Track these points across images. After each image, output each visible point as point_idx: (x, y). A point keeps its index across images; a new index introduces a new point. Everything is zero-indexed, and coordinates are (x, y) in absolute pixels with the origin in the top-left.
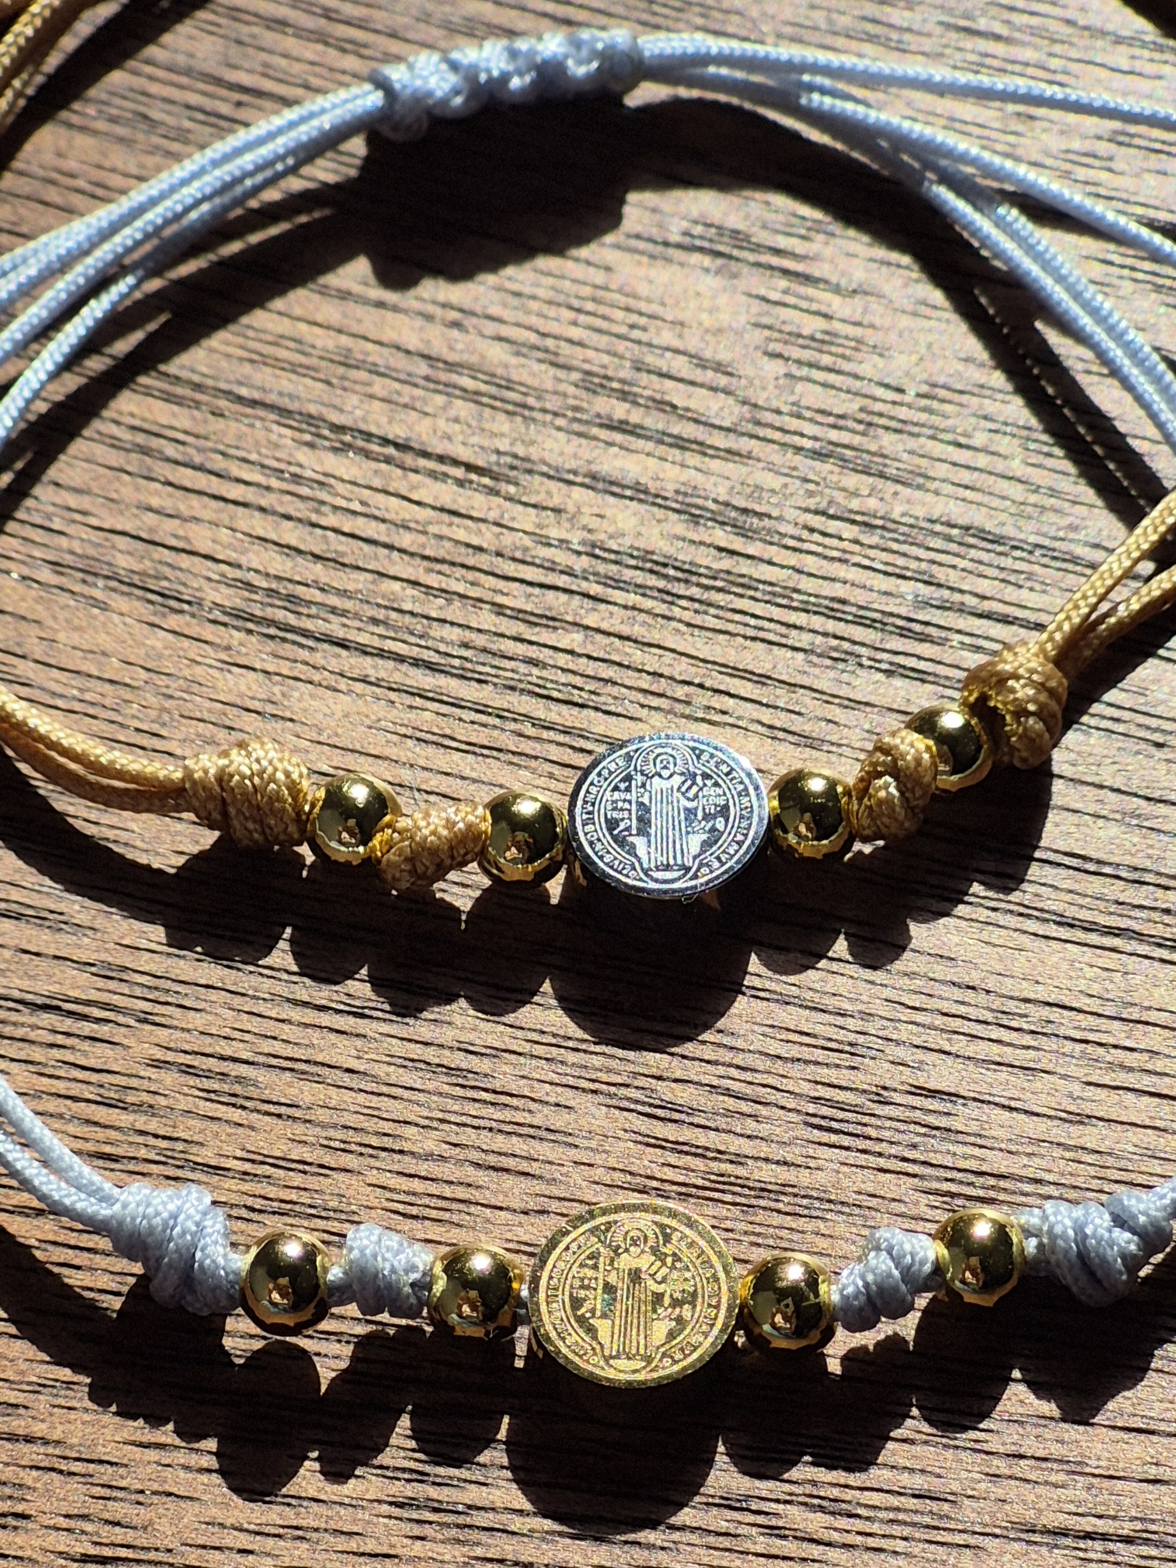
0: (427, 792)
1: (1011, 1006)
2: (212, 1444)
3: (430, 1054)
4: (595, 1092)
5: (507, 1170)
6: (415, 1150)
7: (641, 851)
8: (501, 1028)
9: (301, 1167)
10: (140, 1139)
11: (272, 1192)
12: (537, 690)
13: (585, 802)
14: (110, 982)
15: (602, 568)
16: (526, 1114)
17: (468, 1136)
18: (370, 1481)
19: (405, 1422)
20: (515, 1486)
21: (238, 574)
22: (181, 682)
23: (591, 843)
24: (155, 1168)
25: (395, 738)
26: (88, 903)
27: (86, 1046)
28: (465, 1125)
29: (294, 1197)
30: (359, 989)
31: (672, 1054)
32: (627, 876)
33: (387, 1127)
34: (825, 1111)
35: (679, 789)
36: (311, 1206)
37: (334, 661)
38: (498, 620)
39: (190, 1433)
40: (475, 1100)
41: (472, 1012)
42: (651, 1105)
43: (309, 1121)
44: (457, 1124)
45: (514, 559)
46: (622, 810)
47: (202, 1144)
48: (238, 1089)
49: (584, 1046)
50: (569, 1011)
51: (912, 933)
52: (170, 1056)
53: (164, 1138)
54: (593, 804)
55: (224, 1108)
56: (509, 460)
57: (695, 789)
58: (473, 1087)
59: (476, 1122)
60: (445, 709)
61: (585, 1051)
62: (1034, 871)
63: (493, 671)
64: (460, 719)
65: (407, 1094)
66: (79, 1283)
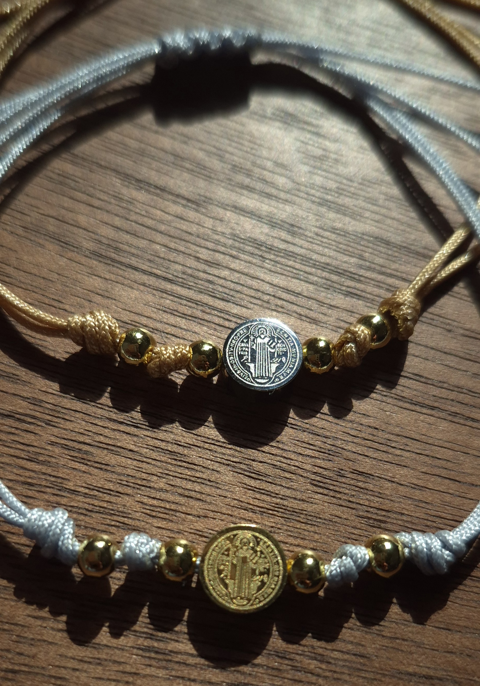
0: (167, 333)
1: (392, 437)
2: (64, 618)
3: (163, 445)
4: (228, 465)
5: (192, 498)
6: (155, 486)
7: (252, 370)
8: (192, 436)
9: (108, 492)
10: (43, 477)
11: (96, 502)
12: (211, 294)
13: (230, 347)
14: (36, 407)
15: (237, 244)
16: (201, 473)
17: (178, 482)
18: (130, 638)
19: (145, 610)
20: (189, 642)
21: (97, 237)
22: (72, 280)
23: (232, 365)
24: (48, 490)
25: (155, 310)
26: (29, 372)
27: (23, 434)
28: (176, 477)
29: (105, 505)
30: (136, 415)
31: (259, 450)
32: (246, 380)
33: (144, 476)
34: (318, 478)
35: (268, 342)
36: (112, 510)
37: (132, 276)
38: (196, 263)
39: (55, 613)
40: (180, 466)
41: (181, 428)
42: (250, 472)
43: (114, 472)
44: (173, 476)
45: (203, 239)
46: (245, 351)
47: (69, 480)
48: (85, 456)
49: (224, 445)
50: (219, 430)
51: (353, 404)
52: (58, 441)
53: (54, 476)
54: (233, 348)
55: (79, 465)
56: (204, 199)
57: (274, 344)
58: (180, 460)
59: (180, 476)
60: (176, 299)
61: (225, 447)
62: (402, 381)
63: (195, 285)
64: (181, 304)
65: (154, 462)
66: (14, 541)
